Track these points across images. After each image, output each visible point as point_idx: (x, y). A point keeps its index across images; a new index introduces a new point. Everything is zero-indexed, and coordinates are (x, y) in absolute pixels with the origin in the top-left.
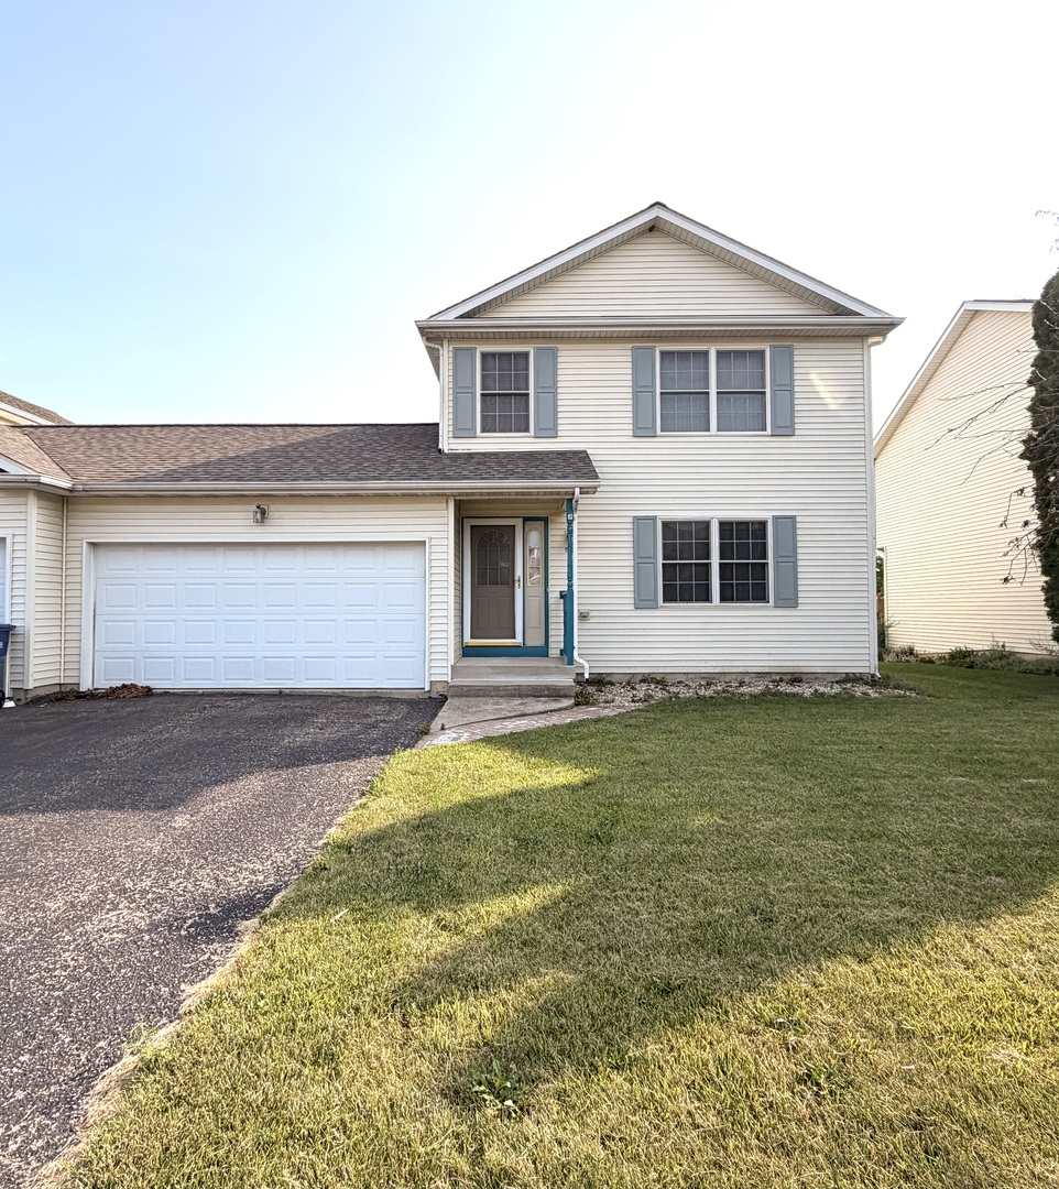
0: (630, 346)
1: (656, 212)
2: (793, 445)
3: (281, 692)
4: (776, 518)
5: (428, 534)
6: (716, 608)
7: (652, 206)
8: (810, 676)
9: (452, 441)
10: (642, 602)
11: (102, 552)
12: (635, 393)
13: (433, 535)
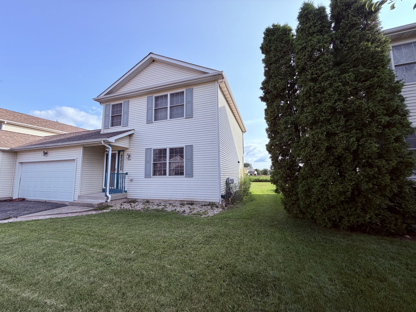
0: (147, 97)
1: (151, 55)
2: (192, 121)
3: (46, 201)
4: (186, 146)
5: (76, 157)
6: (167, 178)
7: (149, 54)
8: (197, 202)
9: (104, 130)
10: (147, 176)
11: (23, 165)
12: (147, 110)
13: (78, 157)
